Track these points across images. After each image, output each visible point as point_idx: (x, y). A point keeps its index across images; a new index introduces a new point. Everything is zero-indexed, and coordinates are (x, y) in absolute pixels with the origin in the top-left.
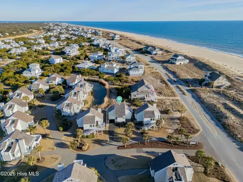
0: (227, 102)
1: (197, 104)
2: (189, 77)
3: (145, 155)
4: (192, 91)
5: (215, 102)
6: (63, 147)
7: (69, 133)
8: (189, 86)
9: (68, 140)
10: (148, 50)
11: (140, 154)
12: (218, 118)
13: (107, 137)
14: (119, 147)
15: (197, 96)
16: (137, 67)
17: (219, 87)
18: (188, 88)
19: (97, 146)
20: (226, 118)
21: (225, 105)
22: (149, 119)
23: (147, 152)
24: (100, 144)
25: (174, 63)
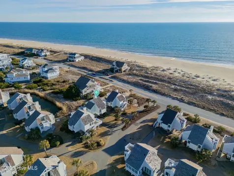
0: (140, 78)
1: (127, 85)
2: (99, 69)
3: (142, 124)
4: (114, 77)
5: (134, 80)
6: (83, 155)
7: (70, 143)
8: (108, 75)
9: (79, 147)
11: (139, 126)
12: (147, 88)
14: (123, 129)
15: (121, 79)
17: (124, 71)
18: (109, 77)
19: (109, 137)
20: (151, 86)
21: (141, 80)
22: (122, 102)
23: (141, 123)
24: (108, 135)
25: (73, 61)
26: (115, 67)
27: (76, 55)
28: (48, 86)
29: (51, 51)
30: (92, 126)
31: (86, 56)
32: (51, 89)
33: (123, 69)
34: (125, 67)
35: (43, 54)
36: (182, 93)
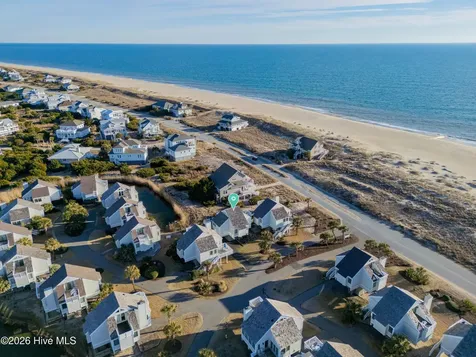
0: (341, 176)
1: (309, 187)
2: (267, 149)
3: (307, 269)
4: (290, 169)
5: (328, 179)
6: (186, 300)
7: (174, 278)
8: (279, 164)
9: (185, 287)
10: (165, 108)
11: (300, 270)
12: (347, 199)
13: (237, 264)
14: (268, 271)
15: (301, 174)
16: (183, 144)
17: (316, 158)
18: (280, 166)
19: (237, 280)
20: (356, 196)
21: (341, 180)
22: (281, 221)
23: (307, 265)
24: (237, 276)
25: (227, 129)
26: (298, 147)
27: (235, 119)
28: (171, 174)
29: (195, 107)
30: (214, 255)
31: (252, 121)
32: (174, 181)
33: (313, 153)
34: (318, 150)
35: (180, 113)
36: (418, 217)
